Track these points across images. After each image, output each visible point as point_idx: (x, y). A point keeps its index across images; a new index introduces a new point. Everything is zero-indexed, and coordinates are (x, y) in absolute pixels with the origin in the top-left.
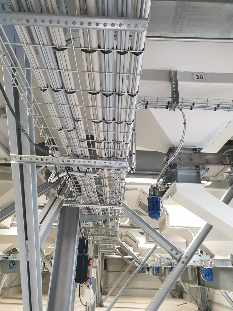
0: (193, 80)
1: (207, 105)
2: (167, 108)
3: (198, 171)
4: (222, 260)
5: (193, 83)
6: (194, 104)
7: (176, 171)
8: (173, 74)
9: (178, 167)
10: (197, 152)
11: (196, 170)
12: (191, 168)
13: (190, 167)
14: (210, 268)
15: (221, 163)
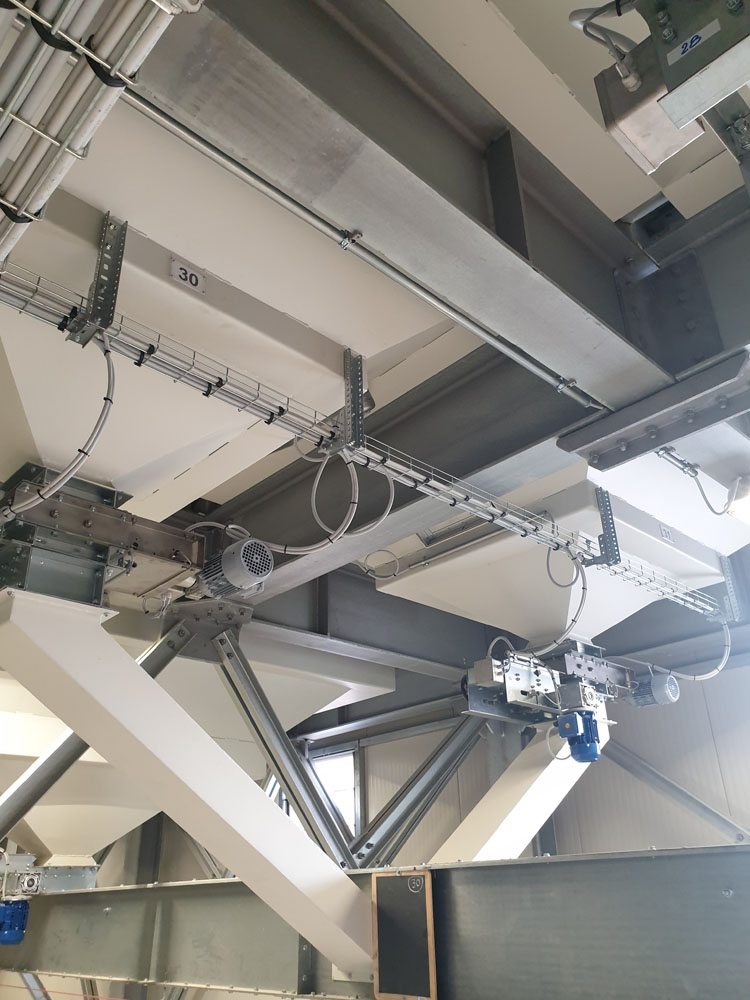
0: (168, 276)
1: (189, 367)
2: (62, 327)
3: (102, 564)
4: (70, 868)
5: (165, 286)
6: (152, 350)
7: (27, 551)
8: (112, 227)
9: (37, 538)
10: (111, 504)
11: (95, 559)
12: (78, 551)
13: (78, 547)
14: (25, 898)
15: (175, 556)
